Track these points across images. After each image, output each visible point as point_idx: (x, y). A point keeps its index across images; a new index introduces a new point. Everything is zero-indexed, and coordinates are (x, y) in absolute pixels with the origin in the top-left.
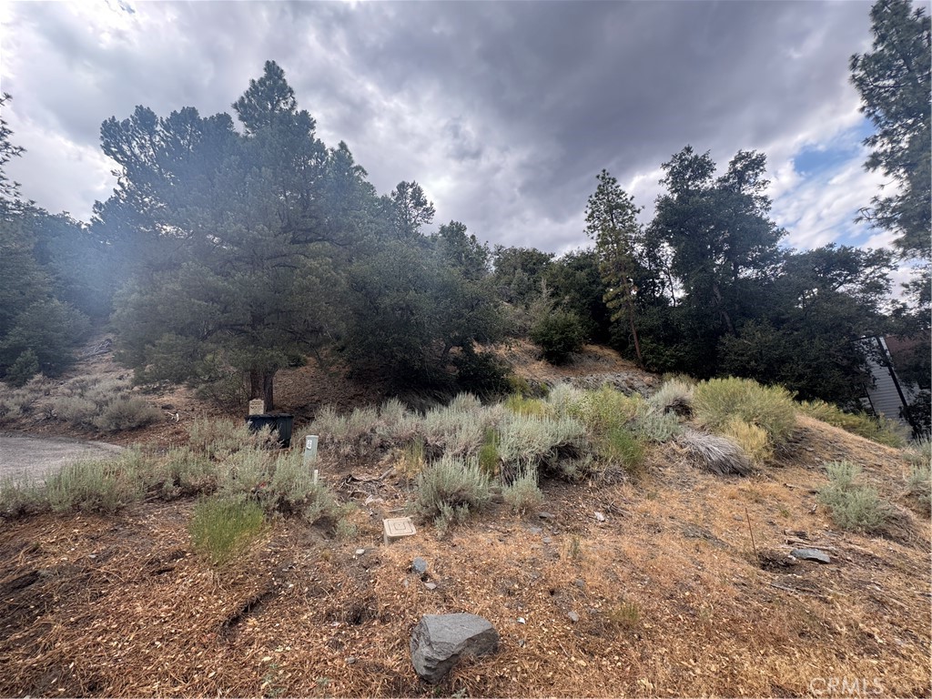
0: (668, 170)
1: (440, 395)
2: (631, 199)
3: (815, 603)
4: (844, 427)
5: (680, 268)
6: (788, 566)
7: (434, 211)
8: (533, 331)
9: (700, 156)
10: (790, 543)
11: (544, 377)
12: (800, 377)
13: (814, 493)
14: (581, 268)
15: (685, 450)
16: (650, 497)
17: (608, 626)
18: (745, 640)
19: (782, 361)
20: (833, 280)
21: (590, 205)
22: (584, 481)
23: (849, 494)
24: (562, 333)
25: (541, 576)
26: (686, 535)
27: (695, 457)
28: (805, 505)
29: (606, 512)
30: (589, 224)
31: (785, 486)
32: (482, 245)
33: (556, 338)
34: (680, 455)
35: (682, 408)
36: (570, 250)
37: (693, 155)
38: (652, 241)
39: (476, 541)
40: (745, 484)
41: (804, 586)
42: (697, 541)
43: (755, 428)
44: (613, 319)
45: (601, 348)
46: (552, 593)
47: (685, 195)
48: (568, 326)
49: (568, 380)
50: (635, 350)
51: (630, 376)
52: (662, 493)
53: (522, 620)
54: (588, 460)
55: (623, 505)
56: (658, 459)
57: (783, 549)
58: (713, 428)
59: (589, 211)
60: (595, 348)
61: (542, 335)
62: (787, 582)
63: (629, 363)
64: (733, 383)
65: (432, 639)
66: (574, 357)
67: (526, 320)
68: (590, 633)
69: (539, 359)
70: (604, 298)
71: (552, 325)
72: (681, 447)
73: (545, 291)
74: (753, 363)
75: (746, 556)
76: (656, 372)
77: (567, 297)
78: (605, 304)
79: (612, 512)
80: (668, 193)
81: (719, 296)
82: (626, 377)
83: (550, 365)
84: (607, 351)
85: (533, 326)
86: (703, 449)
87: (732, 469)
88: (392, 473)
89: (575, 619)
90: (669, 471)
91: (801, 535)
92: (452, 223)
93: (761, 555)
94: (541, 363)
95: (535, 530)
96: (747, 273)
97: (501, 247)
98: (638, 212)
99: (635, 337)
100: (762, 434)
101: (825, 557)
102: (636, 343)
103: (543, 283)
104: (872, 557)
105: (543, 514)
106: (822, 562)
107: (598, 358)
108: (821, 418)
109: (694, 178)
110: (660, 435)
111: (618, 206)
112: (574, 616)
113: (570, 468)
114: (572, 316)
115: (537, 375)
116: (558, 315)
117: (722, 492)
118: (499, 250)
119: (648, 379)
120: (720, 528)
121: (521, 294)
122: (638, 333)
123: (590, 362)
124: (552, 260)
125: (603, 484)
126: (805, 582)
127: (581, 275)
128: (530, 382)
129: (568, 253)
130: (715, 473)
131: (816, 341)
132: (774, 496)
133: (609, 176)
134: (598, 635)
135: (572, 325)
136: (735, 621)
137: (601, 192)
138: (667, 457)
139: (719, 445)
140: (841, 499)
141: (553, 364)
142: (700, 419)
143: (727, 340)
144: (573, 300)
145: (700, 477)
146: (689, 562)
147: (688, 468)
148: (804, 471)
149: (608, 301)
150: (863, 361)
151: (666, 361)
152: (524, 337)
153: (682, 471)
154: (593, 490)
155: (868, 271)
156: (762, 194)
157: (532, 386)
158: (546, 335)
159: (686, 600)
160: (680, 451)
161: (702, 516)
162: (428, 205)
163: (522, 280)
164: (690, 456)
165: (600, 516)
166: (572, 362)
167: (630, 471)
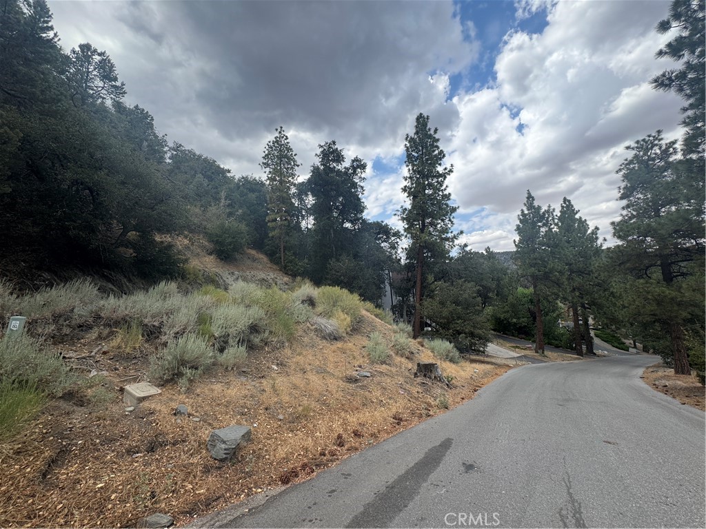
0: (321, 149)
1: (111, 274)
2: (295, 155)
3: (367, 393)
4: (375, 315)
5: (315, 210)
6: (356, 381)
7: (125, 93)
8: (209, 231)
9: (339, 149)
10: (357, 370)
11: (214, 269)
12: (361, 287)
13: (364, 347)
14: (252, 190)
15: (314, 327)
16: (300, 354)
17: (297, 418)
18: (347, 411)
19: (354, 278)
20: (380, 239)
21: (267, 147)
22: (262, 348)
23: (377, 347)
24: (233, 238)
25: (259, 402)
26: (317, 372)
27: (319, 331)
28: (361, 353)
29: (278, 365)
30: (265, 161)
31: (353, 344)
32: (160, 136)
33: (230, 240)
34: (311, 330)
35: (311, 302)
36: (247, 174)
37: (336, 147)
38: (303, 189)
39: (212, 390)
40: (339, 344)
41: (363, 387)
42: (323, 375)
43: (346, 315)
44: (270, 235)
45: (257, 253)
46: (266, 409)
47: (329, 170)
48: (239, 234)
49: (233, 273)
50: (281, 258)
51: (275, 276)
52: (304, 353)
53: (255, 425)
54: (267, 334)
55: (286, 360)
56: (300, 333)
57: (355, 374)
58: (328, 314)
59: (267, 152)
60: (253, 252)
61: (217, 236)
62: (357, 387)
63: (275, 267)
64: (336, 290)
65: (225, 439)
66: (238, 256)
67: (203, 220)
68: (290, 423)
69: (210, 254)
70: (267, 219)
71: (226, 230)
72: (312, 325)
73: (223, 201)
74: (342, 278)
75: (341, 379)
76: (290, 275)
77: (240, 211)
78: (267, 223)
79: (280, 364)
80: (319, 164)
81: (332, 235)
82: (273, 277)
83: (218, 260)
84: (261, 256)
85: (209, 226)
86: (323, 327)
87: (335, 338)
88: (104, 350)
89: (282, 418)
90: (306, 339)
91: (360, 367)
92: (137, 107)
93: (346, 377)
94: (212, 257)
95: (243, 379)
96: (348, 225)
97: (180, 145)
98: (298, 166)
99: (282, 250)
100: (349, 319)
101: (369, 374)
102: (282, 255)
103: (223, 194)
104: (382, 373)
105: (244, 370)
106: (368, 377)
107: (254, 260)
108: (367, 310)
109: (334, 161)
110: (302, 318)
111: (286, 156)
112: (281, 417)
113: (256, 340)
114: (243, 227)
115: (209, 266)
116: (231, 223)
117: (330, 349)
118: (178, 147)
119: (286, 279)
120: (330, 368)
121: (198, 195)
122: (285, 248)
123: (249, 262)
124: (228, 175)
125: (275, 349)
126: (363, 386)
127: (252, 196)
128: (202, 272)
129: (245, 176)
130: (327, 339)
131: (370, 270)
132: (350, 349)
133: (284, 133)
134: (293, 423)
135: (242, 233)
136: (343, 405)
137: (277, 142)
138: (305, 331)
139: (330, 324)
140: (374, 350)
141: (222, 259)
142: (320, 309)
143: (332, 262)
144: (244, 213)
145: (320, 342)
146: (322, 384)
147: (315, 337)
148: (360, 337)
149: (269, 221)
150: (384, 283)
151: (299, 269)
152: (199, 233)
153: (312, 339)
154: (269, 352)
155: (393, 238)
156: (362, 184)
157: (203, 275)
158: (221, 236)
159: (325, 400)
160: (311, 328)
161: (322, 362)
162: (118, 84)
163: (201, 184)
164: (316, 330)
165: (276, 368)
166: (236, 260)
167: (289, 340)
